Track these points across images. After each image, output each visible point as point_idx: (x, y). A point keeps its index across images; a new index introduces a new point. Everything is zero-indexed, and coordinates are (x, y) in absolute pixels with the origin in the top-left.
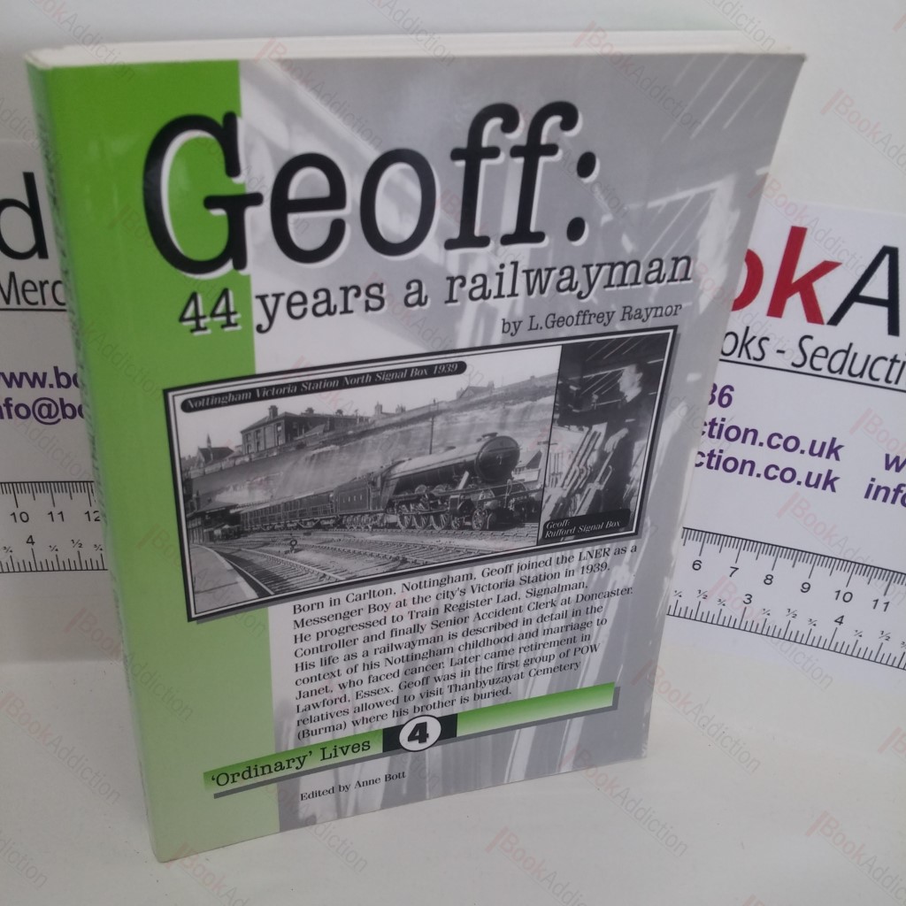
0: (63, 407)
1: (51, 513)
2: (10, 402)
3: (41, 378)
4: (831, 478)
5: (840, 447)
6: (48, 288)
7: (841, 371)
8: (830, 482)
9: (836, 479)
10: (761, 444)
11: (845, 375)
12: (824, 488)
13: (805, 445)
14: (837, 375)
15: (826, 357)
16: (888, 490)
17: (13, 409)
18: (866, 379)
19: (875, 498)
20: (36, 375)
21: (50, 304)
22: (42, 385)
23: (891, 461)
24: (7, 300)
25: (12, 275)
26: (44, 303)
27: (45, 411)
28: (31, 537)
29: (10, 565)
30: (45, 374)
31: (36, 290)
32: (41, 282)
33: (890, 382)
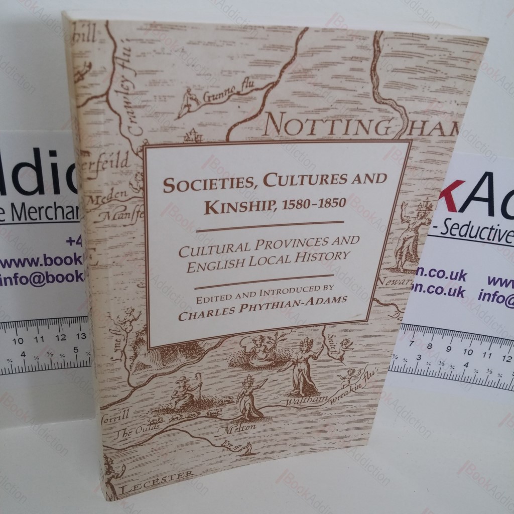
0: (48, 276)
1: (36, 338)
2: (17, 275)
3: (36, 261)
4: (461, 290)
5: (466, 274)
6: (43, 211)
7: (465, 235)
8: (460, 293)
9: (464, 291)
10: (425, 275)
11: (468, 237)
12: (458, 296)
13: (448, 274)
14: (464, 238)
15: (458, 229)
16: (490, 295)
17: (18, 279)
18: (478, 239)
19: (483, 300)
20: (33, 259)
21: (44, 219)
22: (36, 265)
23: (491, 279)
24: (19, 218)
25: (23, 204)
26: (40, 219)
27: (37, 279)
28: (24, 352)
29: (10, 370)
30: (38, 259)
31: (36, 212)
32: (39, 207)
33: (490, 240)
